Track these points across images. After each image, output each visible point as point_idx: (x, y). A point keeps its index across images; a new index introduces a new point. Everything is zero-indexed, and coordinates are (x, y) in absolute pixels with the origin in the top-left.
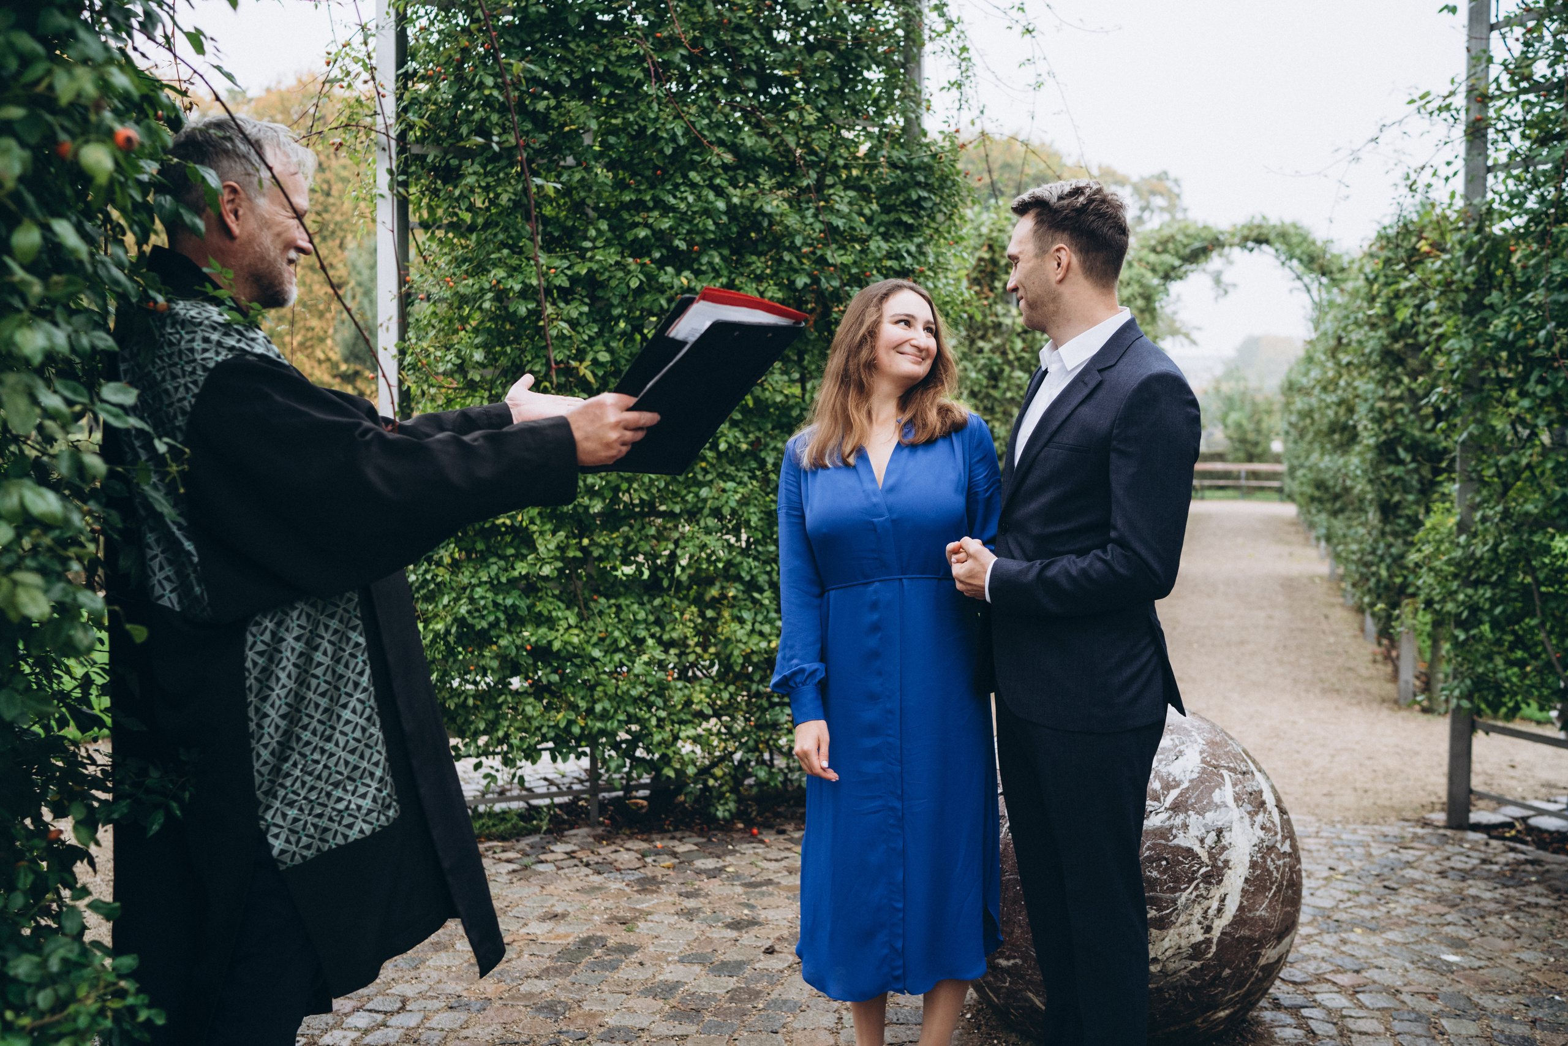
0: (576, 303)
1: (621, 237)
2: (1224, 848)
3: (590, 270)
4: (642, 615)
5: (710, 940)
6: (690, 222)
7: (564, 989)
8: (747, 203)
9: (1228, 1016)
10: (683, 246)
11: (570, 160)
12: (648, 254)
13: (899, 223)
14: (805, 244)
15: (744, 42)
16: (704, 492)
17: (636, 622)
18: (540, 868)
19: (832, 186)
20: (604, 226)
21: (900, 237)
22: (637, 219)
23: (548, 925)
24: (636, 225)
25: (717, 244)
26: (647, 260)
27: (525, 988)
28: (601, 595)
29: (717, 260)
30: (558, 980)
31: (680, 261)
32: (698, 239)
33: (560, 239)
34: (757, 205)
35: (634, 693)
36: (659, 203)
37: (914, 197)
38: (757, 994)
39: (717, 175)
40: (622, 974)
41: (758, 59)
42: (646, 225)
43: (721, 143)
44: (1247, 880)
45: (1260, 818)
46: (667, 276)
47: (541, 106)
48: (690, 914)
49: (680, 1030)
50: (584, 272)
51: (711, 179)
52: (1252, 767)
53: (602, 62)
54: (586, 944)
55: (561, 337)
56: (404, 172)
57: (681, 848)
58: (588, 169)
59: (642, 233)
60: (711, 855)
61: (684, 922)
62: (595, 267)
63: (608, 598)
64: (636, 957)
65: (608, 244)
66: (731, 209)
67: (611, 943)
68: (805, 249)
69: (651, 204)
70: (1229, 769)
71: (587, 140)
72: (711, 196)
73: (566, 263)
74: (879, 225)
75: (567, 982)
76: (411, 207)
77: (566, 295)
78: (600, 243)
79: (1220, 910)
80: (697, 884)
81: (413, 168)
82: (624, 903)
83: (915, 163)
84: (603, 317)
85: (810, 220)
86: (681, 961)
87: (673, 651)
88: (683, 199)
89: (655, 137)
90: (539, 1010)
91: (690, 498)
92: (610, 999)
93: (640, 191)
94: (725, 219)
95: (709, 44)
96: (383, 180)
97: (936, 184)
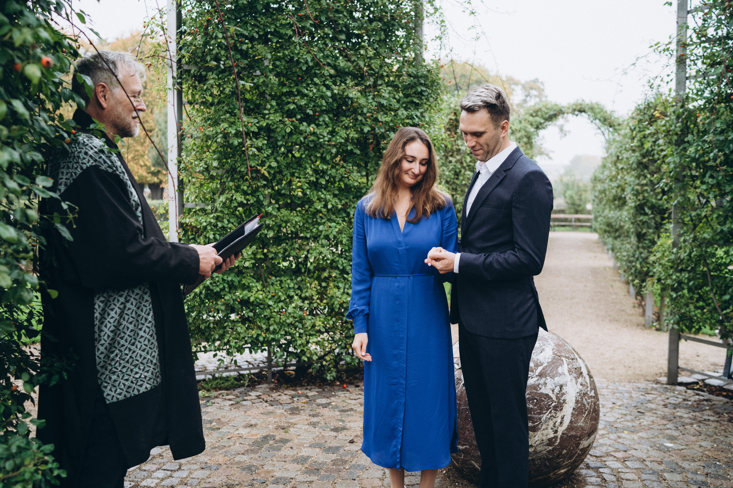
0: (261, 139)
1: (282, 109)
2: (563, 394)
3: (267, 124)
4: (292, 285)
5: (323, 437)
6: (314, 102)
7: (256, 459)
8: (341, 93)
9: (565, 472)
10: (311, 113)
11: (258, 73)
12: (295, 116)
13: (412, 102)
14: (368, 112)
15: (340, 18)
16: (321, 228)
17: (289, 288)
18: (244, 403)
19: (381, 85)
20: (274, 103)
21: (412, 109)
22: (289, 100)
23: (248, 430)
24: (289, 103)
25: (327, 112)
26: (294, 119)
27: (237, 459)
28: (273, 275)
29: (327, 119)
30: (252, 456)
31: (309, 119)
32: (318, 109)
33: (253, 109)
34: (345, 94)
35: (288, 321)
36: (300, 93)
37: (419, 90)
38: (346, 462)
39: (327, 80)
40: (283, 452)
41: (346, 26)
42: (294, 103)
43: (329, 64)
44: (574, 409)
45: (580, 380)
46: (304, 126)
47: (244, 47)
48: (314, 425)
49: (310, 479)
50: (265, 125)
51: (324, 81)
52: (577, 356)
53: (273, 26)
54: (266, 438)
55: (254, 155)
56: (180, 78)
57: (310, 394)
58: (267, 77)
59: (292, 107)
60: (324, 397)
61: (311, 428)
62: (270, 122)
63: (276, 277)
64: (289, 444)
65: (276, 111)
66: (334, 96)
67: (277, 438)
68: (368, 115)
69: (296, 93)
70: (566, 357)
71: (266, 63)
72: (324, 89)
73: (256, 121)
74: (403, 103)
75: (257, 456)
76: (183, 95)
77: (256, 135)
78: (272, 111)
79: (561, 423)
80: (318, 411)
81: (184, 76)
82: (283, 419)
83: (420, 74)
84: (274, 146)
85: (371, 101)
86: (310, 446)
87: (306, 302)
88: (311, 91)
89: (298, 62)
90: (243, 469)
91: (314, 230)
92: (277, 464)
93: (291, 87)
94: (331, 100)
95: (323, 18)
96: (170, 81)
97: (430, 84)
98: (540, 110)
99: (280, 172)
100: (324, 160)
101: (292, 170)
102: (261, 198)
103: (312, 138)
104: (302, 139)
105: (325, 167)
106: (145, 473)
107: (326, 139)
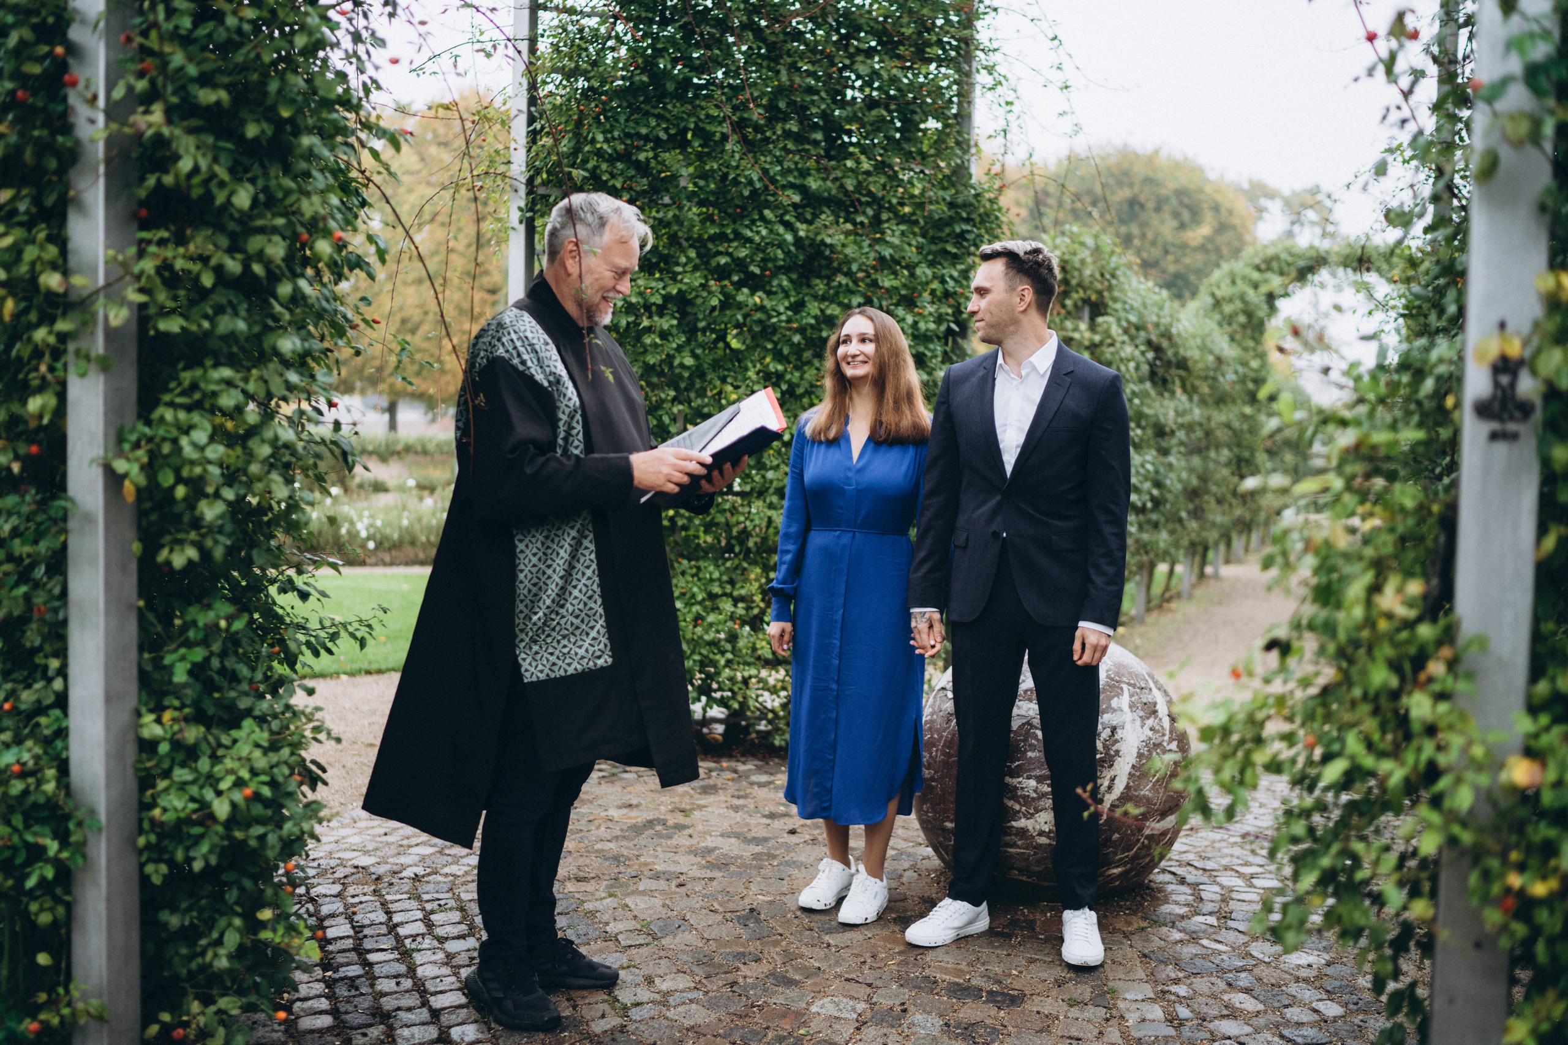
0: (667, 318)
1: (707, 263)
2: (1117, 741)
3: (680, 290)
4: (716, 575)
5: (748, 824)
6: (763, 251)
7: (628, 848)
8: (811, 235)
9: (1121, 874)
10: (757, 271)
11: (667, 200)
12: (729, 277)
13: (945, 252)
14: (860, 270)
15: (813, 102)
16: (770, 475)
17: (712, 580)
18: (625, 775)
19: (888, 220)
20: (692, 254)
21: (946, 264)
22: (721, 249)
23: (624, 811)
24: (720, 253)
25: (786, 270)
26: (726, 282)
27: (598, 846)
28: (684, 557)
29: (785, 283)
30: (624, 843)
31: (755, 283)
32: (770, 265)
33: (657, 264)
34: (819, 238)
35: (707, 637)
36: (738, 236)
37: (958, 230)
38: (774, 857)
39: (786, 212)
40: (674, 842)
41: (825, 116)
42: (730, 255)
43: (792, 186)
44: (1133, 767)
45: (1150, 722)
46: (743, 295)
47: (642, 157)
48: (736, 809)
49: (709, 874)
50: (675, 292)
51: (782, 215)
52: (1152, 685)
53: (693, 119)
54: (650, 824)
55: (655, 345)
56: (531, 210)
57: (741, 768)
58: (680, 208)
59: (723, 260)
60: (766, 773)
61: (732, 813)
62: (684, 288)
63: (690, 560)
64: (687, 832)
65: (696, 268)
66: (798, 241)
67: (670, 823)
68: (861, 275)
69: (731, 236)
70: (1129, 684)
71: (683, 183)
72: (781, 230)
73: (661, 285)
74: (929, 253)
75: (631, 844)
76: (537, 237)
77: (661, 310)
78: (689, 268)
79: (1110, 788)
80: (748, 791)
81: (538, 207)
82: (687, 799)
83: (960, 201)
84: (691, 331)
85: (866, 250)
86: (722, 835)
87: (740, 605)
88: (758, 233)
89: (736, 183)
90: (606, 859)
91: (757, 478)
92: (661, 855)
93: (723, 226)
94: (792, 248)
95: (782, 105)
96: (515, 216)
97: (978, 220)
98: (1276, 258)
99: (702, 375)
100: (778, 356)
101: (722, 373)
102: (666, 419)
103: (758, 316)
104: (740, 317)
105: (780, 368)
106: (450, 859)
107: (783, 317)
